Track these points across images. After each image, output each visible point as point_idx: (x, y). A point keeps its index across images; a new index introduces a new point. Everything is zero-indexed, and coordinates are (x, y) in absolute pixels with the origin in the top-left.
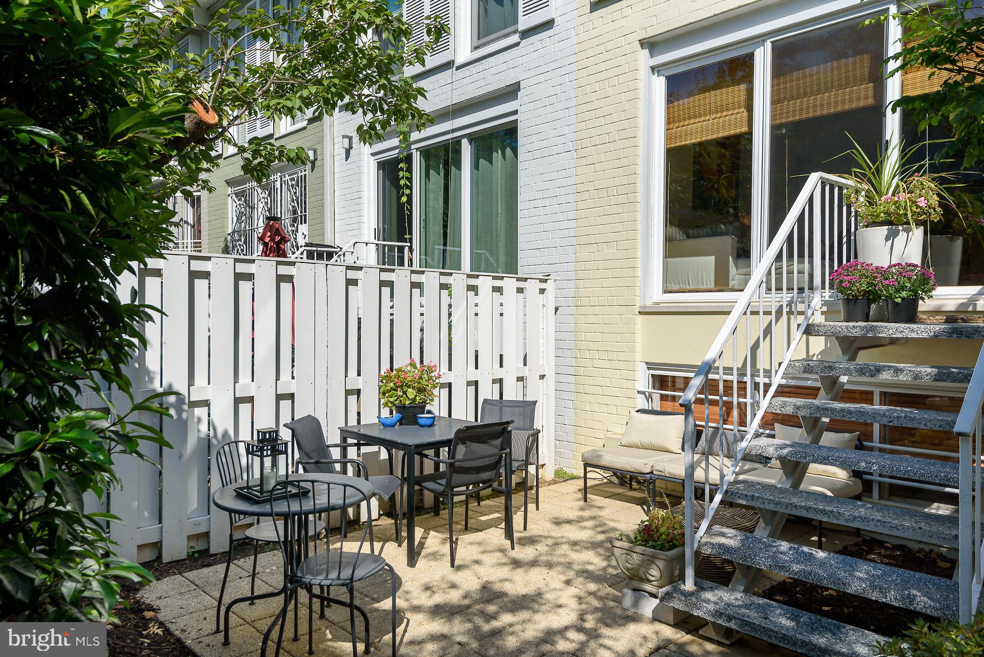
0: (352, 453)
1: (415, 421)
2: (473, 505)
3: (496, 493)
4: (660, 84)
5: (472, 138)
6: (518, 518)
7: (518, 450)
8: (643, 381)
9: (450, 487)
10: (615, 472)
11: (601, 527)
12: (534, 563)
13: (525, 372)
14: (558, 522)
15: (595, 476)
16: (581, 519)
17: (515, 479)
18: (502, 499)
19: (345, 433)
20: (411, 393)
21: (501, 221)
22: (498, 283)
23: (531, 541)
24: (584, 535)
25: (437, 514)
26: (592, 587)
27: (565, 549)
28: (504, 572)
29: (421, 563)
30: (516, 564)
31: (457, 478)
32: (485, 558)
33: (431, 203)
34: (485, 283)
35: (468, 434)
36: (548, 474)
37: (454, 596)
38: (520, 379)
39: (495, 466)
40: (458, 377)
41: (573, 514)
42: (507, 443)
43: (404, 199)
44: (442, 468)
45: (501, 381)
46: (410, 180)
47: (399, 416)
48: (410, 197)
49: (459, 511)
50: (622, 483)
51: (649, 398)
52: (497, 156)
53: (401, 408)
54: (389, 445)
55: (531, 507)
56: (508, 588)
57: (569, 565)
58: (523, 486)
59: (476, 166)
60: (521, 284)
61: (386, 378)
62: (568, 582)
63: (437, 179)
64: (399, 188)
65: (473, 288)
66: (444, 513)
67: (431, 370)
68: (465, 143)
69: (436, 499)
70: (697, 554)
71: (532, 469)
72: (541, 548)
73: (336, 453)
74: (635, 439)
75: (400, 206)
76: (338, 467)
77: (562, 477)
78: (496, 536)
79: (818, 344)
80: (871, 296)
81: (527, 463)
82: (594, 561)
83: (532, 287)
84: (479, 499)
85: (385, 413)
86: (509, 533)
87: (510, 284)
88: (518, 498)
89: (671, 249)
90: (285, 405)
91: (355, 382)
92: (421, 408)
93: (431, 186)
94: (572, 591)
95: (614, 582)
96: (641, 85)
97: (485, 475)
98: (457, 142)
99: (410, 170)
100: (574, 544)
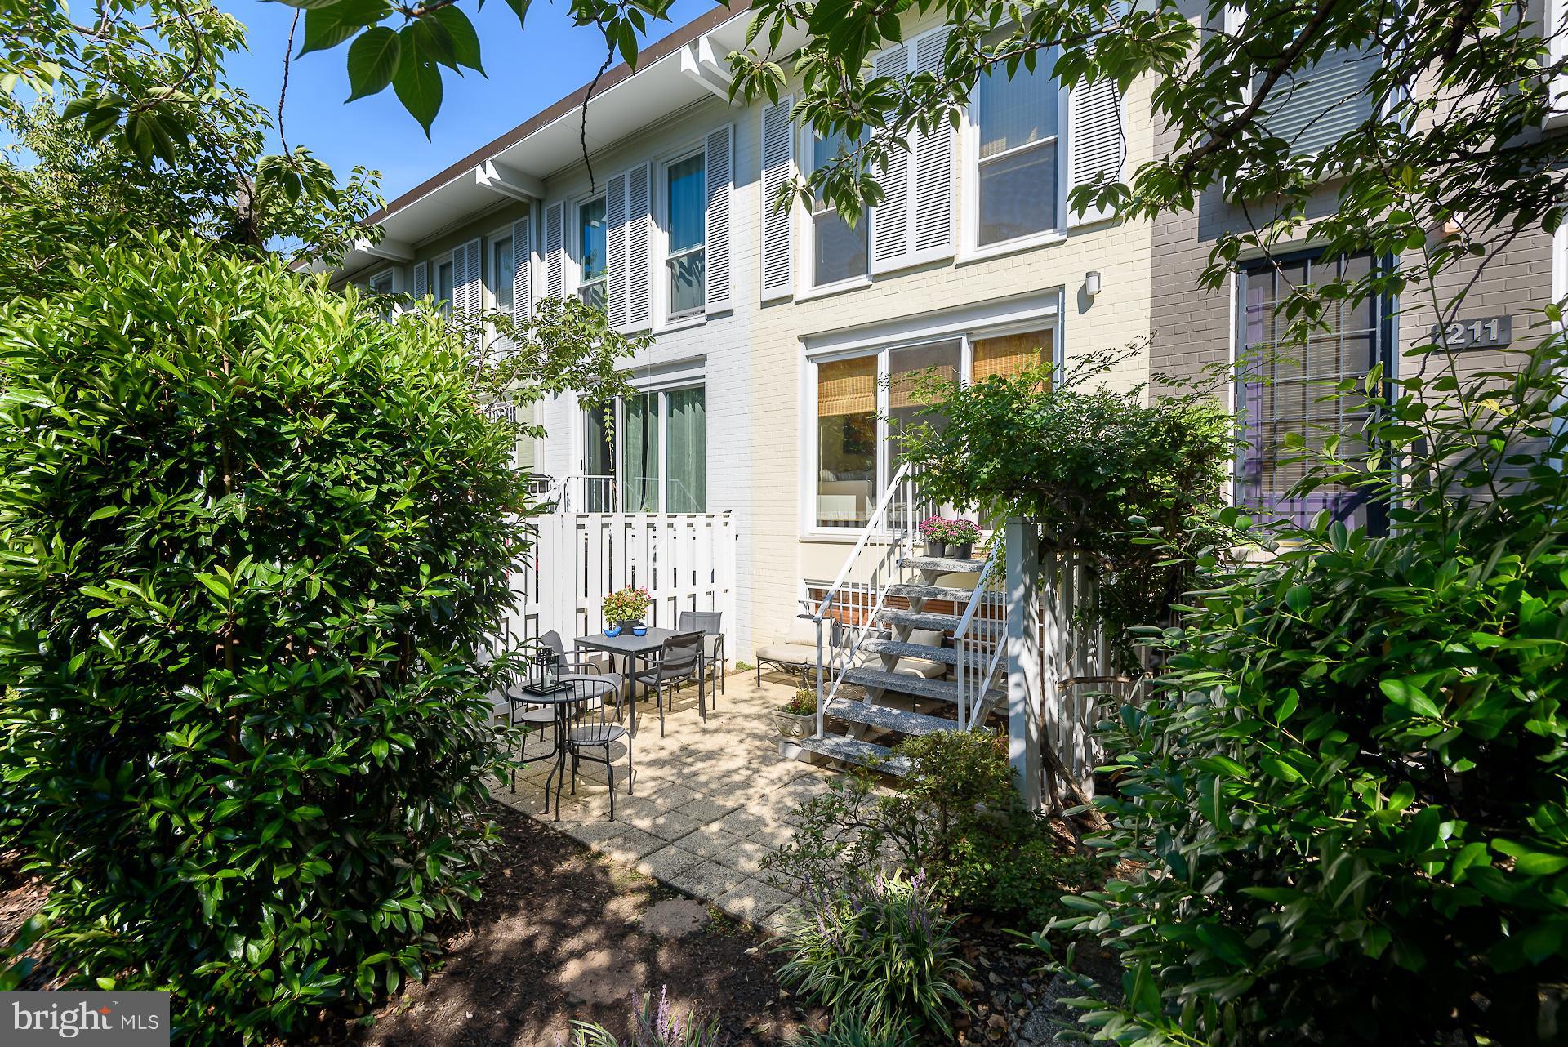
0: (583, 658)
1: (632, 632)
2: (674, 692)
3: (691, 683)
4: (813, 369)
5: (666, 392)
6: (708, 701)
7: (708, 650)
8: (803, 593)
9: (659, 679)
10: (781, 663)
11: (766, 704)
12: (717, 731)
13: (712, 587)
14: (735, 702)
15: (767, 668)
16: (752, 699)
17: (706, 672)
18: (697, 687)
19: (578, 643)
20: (629, 611)
21: (691, 461)
22: (691, 520)
23: (716, 716)
24: (754, 710)
25: (647, 700)
26: (757, 743)
27: (739, 720)
28: (698, 737)
29: (639, 735)
30: (705, 731)
31: (665, 673)
32: (683, 729)
33: (632, 440)
34: (681, 521)
35: (674, 642)
36: (730, 666)
37: (664, 754)
38: (709, 593)
39: (693, 663)
40: (661, 595)
41: (746, 696)
42: (701, 647)
43: (609, 439)
44: (651, 666)
45: (694, 596)
46: (613, 422)
47: (618, 629)
48: (614, 437)
49: (665, 697)
50: (788, 672)
51: (807, 606)
52: (688, 408)
53: (621, 623)
54: (611, 650)
55: (718, 692)
56: (700, 747)
57: (742, 730)
58: (712, 676)
59: (671, 414)
60: (709, 520)
61: (609, 600)
62: (741, 741)
63: (637, 422)
64: (603, 429)
65: (671, 525)
66: (653, 700)
67: (643, 593)
68: (661, 395)
69: (646, 688)
70: (826, 717)
71: (719, 664)
72: (723, 720)
73: (570, 659)
74: (795, 638)
75: (605, 445)
76: (572, 669)
77: (742, 668)
78: (693, 714)
79: (907, 573)
80: (944, 541)
81: (715, 659)
82: (760, 727)
83: (718, 521)
84: (678, 688)
85: (606, 626)
86: (702, 712)
87: (700, 521)
88: (708, 686)
89: (823, 489)
90: (531, 623)
91: (583, 602)
92: (636, 622)
93: (632, 427)
94: (744, 746)
95: (774, 740)
96: (799, 369)
97: (684, 671)
98: (655, 394)
99: (613, 414)
100: (746, 716)
